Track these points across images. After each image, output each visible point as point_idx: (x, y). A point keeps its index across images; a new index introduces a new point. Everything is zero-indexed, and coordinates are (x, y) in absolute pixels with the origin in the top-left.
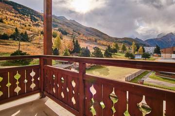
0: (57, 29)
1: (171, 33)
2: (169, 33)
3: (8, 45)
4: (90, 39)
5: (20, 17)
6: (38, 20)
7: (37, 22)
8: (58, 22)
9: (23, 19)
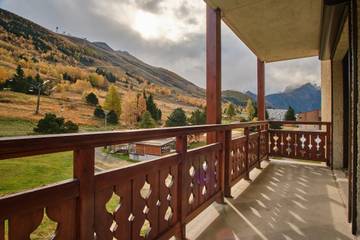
0: (94, 69)
1: (309, 84)
2: (305, 83)
3: (8, 102)
4: (163, 93)
5: (9, 39)
6: (50, 49)
7: (49, 53)
8: (94, 56)
9: (19, 44)
